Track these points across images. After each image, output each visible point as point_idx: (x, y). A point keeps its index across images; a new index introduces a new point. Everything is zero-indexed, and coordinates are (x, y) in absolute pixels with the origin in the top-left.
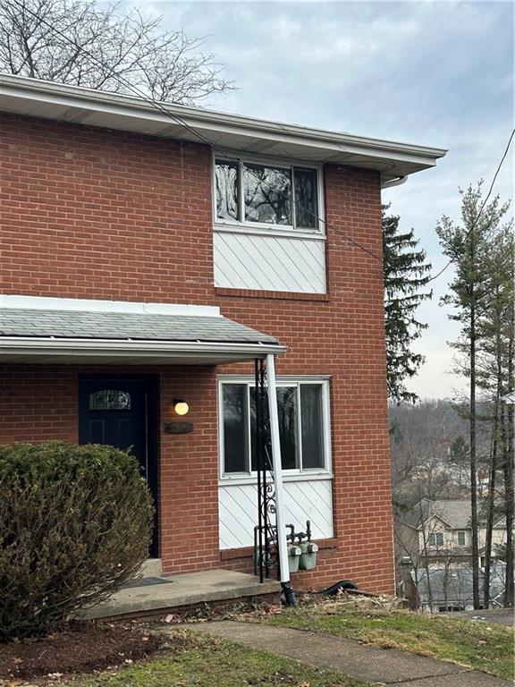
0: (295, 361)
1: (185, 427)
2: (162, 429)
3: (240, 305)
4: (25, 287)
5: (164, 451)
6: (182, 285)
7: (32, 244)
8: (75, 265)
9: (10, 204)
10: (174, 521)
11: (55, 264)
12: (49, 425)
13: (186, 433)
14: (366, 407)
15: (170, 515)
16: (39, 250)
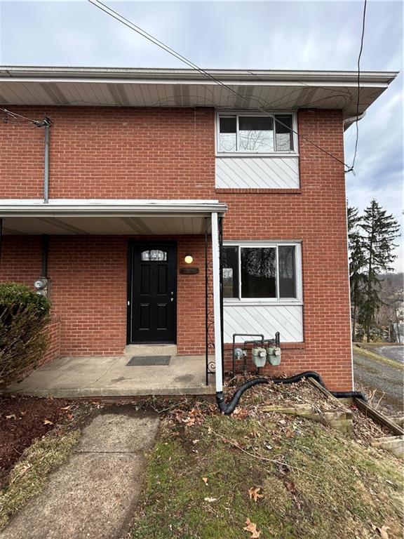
0: (273, 231)
1: (193, 271)
2: (178, 271)
3: (234, 198)
4: (97, 195)
5: (179, 284)
6: (194, 188)
7: (102, 172)
8: (126, 182)
9: (91, 152)
10: (185, 324)
11: (115, 181)
12: (108, 268)
13: (194, 274)
14: (330, 260)
15: (182, 321)
16: (106, 175)
